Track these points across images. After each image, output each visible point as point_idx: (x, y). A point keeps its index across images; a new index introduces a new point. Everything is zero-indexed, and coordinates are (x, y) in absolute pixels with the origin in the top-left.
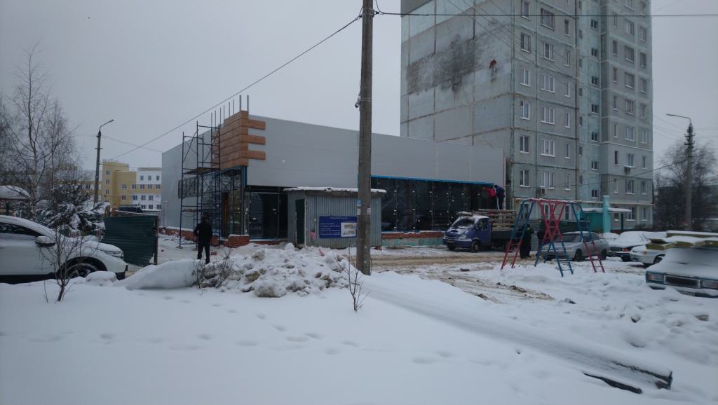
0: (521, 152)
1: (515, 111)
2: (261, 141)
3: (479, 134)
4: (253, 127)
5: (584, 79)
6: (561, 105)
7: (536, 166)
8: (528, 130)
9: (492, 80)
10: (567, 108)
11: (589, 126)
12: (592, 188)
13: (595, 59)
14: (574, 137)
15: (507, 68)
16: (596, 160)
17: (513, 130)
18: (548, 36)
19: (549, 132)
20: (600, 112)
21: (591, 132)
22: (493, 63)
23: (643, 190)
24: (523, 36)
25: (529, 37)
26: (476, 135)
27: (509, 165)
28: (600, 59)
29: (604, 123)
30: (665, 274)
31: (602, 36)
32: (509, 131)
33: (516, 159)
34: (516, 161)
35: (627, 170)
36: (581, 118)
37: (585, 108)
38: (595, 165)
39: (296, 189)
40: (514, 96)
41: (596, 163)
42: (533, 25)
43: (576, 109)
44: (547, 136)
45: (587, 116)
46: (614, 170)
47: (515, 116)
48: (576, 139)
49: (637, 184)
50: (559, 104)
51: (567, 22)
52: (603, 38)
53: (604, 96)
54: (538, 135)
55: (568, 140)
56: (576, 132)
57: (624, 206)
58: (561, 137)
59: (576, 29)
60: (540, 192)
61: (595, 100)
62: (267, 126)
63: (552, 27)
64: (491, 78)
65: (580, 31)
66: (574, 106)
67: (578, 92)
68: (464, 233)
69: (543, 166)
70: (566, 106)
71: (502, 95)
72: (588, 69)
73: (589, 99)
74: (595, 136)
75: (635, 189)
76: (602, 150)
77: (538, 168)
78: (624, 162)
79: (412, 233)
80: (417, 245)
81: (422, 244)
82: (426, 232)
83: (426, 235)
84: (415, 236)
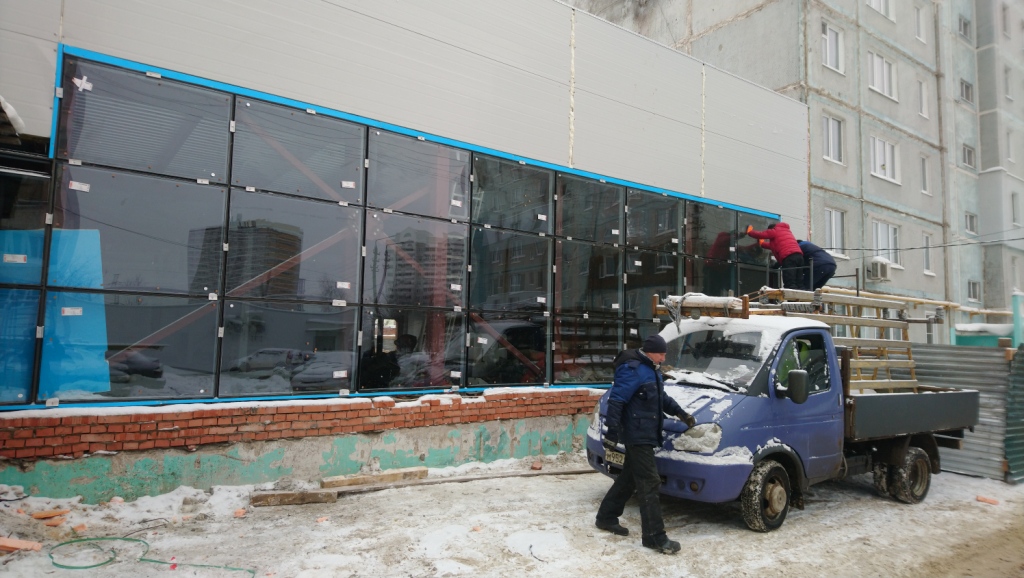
0: (826, 157)
1: (809, 41)
6: (909, 58)
7: (862, 201)
8: (840, 103)
10: (919, 69)
11: (957, 129)
12: (968, 277)
14: (936, 143)
16: (973, 210)
17: (804, 91)
19: (887, 120)
20: (978, 98)
21: (961, 141)
29: (987, 126)
32: (796, 93)
33: (815, 176)
37: (951, 81)
38: (971, 222)
41: (972, 217)
43: (939, 78)
44: (883, 127)
45: (953, 102)
47: (810, 55)
48: (941, 151)
50: (904, 55)
53: (984, 64)
54: (864, 119)
55: (925, 146)
56: (940, 131)
58: (911, 136)
61: (967, 69)
69: (877, 205)
70: (918, 64)
73: (955, 63)
74: (968, 153)
76: (985, 186)
77: (868, 209)
79: (439, 401)
80: (467, 460)
81: (495, 454)
82: (514, 395)
83: (515, 409)
84: (458, 413)
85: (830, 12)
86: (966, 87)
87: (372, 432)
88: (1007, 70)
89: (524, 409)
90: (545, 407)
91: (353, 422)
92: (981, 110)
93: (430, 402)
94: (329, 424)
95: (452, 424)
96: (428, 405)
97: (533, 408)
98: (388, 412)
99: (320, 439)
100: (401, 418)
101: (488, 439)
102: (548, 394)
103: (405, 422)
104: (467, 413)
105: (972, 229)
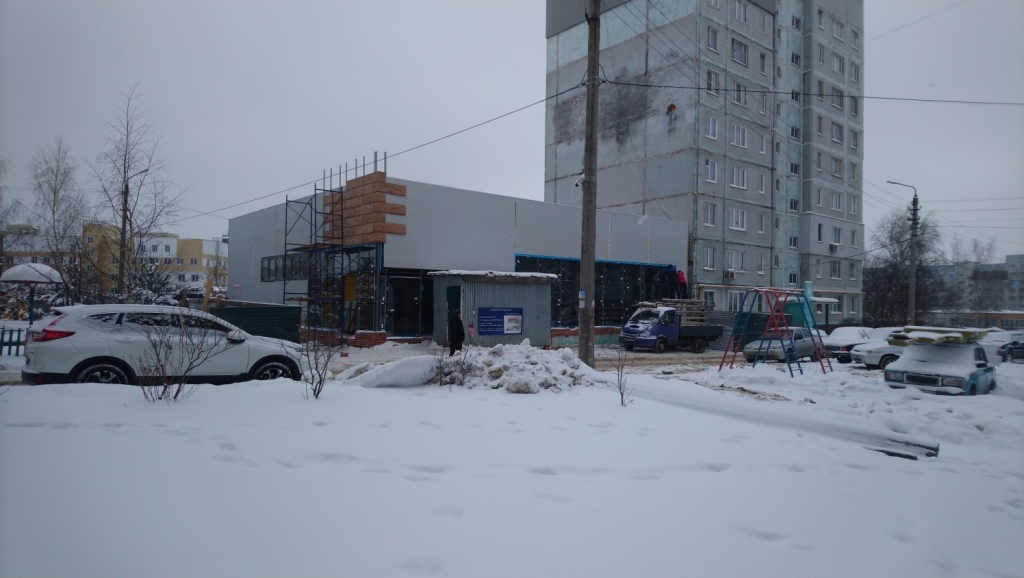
0: (706, 224)
2: (400, 211)
3: (652, 200)
4: (391, 193)
5: (783, 131)
6: (755, 164)
7: (724, 242)
8: (714, 197)
9: (670, 131)
10: (761, 169)
11: (787, 192)
12: (790, 272)
13: (795, 104)
14: (769, 205)
15: (690, 116)
16: (795, 235)
17: (696, 196)
18: (741, 75)
19: (740, 200)
20: (801, 172)
22: (672, 108)
23: (852, 275)
24: (709, 74)
25: (717, 75)
26: (648, 201)
27: (692, 240)
28: (802, 104)
29: (806, 188)
30: (906, 372)
31: (805, 75)
32: (692, 197)
33: (700, 234)
34: (699, 237)
35: (832, 248)
36: (778, 181)
37: (783, 168)
38: (794, 241)
39: (447, 273)
40: (698, 152)
41: (795, 239)
42: (723, 60)
43: (773, 169)
44: (737, 204)
45: (785, 178)
46: (818, 248)
47: (699, 178)
48: (772, 208)
49: (845, 265)
50: (752, 164)
51: (763, 56)
52: (806, 78)
53: (806, 152)
54: (727, 202)
55: (763, 209)
56: (772, 199)
57: (829, 295)
59: (774, 65)
60: (727, 276)
61: (795, 158)
62: (409, 193)
63: (745, 63)
64: (668, 128)
65: (779, 68)
66: (770, 166)
67: (775, 147)
68: (647, 329)
69: (732, 243)
71: (684, 150)
72: (788, 117)
73: (788, 156)
74: (794, 205)
75: (842, 272)
76: (803, 222)
77: (728, 246)
78: (829, 238)
85: (711, 154)
86: (795, 168)
88: (819, 155)
92: (804, 178)
105: (795, 245)
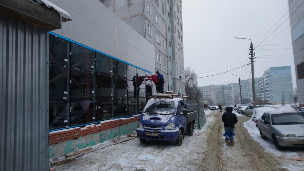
1: (146, 28)
14: (166, 55)
19: (159, 49)
21: (170, 55)
28: (170, 18)
29: (173, 52)
35: (180, 77)
40: (145, 17)
45: (168, 46)
46: (177, 77)
47: (146, 31)
49: (182, 84)
50: (161, 34)
52: (171, 8)
53: (172, 38)
58: (163, 53)
67: (167, 30)
70: (163, 36)
71: (138, 15)
74: (170, 58)
75: (182, 87)
76: (173, 66)
78: (179, 73)
79: (91, 127)
80: (98, 143)
81: (104, 140)
82: (107, 123)
83: (108, 127)
84: (95, 129)
85: (149, 21)
86: (170, 43)
87: (76, 138)
88: (176, 40)
89: (109, 126)
90: (114, 125)
91: (71, 136)
92: (172, 48)
93: (89, 127)
94: (65, 137)
95: (94, 133)
96: (88, 128)
97: (111, 126)
98: (79, 132)
99: (63, 142)
100: (82, 133)
101: (102, 136)
102: (114, 121)
103: (83, 134)
104: (97, 129)
105: (171, 75)
